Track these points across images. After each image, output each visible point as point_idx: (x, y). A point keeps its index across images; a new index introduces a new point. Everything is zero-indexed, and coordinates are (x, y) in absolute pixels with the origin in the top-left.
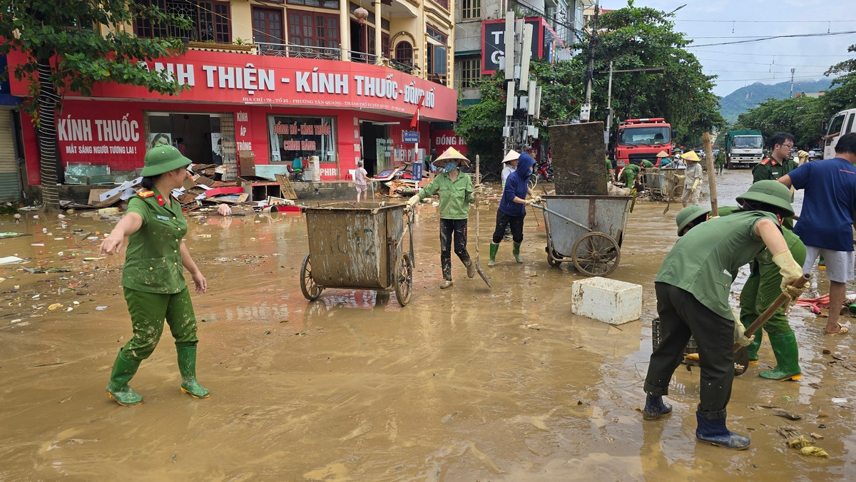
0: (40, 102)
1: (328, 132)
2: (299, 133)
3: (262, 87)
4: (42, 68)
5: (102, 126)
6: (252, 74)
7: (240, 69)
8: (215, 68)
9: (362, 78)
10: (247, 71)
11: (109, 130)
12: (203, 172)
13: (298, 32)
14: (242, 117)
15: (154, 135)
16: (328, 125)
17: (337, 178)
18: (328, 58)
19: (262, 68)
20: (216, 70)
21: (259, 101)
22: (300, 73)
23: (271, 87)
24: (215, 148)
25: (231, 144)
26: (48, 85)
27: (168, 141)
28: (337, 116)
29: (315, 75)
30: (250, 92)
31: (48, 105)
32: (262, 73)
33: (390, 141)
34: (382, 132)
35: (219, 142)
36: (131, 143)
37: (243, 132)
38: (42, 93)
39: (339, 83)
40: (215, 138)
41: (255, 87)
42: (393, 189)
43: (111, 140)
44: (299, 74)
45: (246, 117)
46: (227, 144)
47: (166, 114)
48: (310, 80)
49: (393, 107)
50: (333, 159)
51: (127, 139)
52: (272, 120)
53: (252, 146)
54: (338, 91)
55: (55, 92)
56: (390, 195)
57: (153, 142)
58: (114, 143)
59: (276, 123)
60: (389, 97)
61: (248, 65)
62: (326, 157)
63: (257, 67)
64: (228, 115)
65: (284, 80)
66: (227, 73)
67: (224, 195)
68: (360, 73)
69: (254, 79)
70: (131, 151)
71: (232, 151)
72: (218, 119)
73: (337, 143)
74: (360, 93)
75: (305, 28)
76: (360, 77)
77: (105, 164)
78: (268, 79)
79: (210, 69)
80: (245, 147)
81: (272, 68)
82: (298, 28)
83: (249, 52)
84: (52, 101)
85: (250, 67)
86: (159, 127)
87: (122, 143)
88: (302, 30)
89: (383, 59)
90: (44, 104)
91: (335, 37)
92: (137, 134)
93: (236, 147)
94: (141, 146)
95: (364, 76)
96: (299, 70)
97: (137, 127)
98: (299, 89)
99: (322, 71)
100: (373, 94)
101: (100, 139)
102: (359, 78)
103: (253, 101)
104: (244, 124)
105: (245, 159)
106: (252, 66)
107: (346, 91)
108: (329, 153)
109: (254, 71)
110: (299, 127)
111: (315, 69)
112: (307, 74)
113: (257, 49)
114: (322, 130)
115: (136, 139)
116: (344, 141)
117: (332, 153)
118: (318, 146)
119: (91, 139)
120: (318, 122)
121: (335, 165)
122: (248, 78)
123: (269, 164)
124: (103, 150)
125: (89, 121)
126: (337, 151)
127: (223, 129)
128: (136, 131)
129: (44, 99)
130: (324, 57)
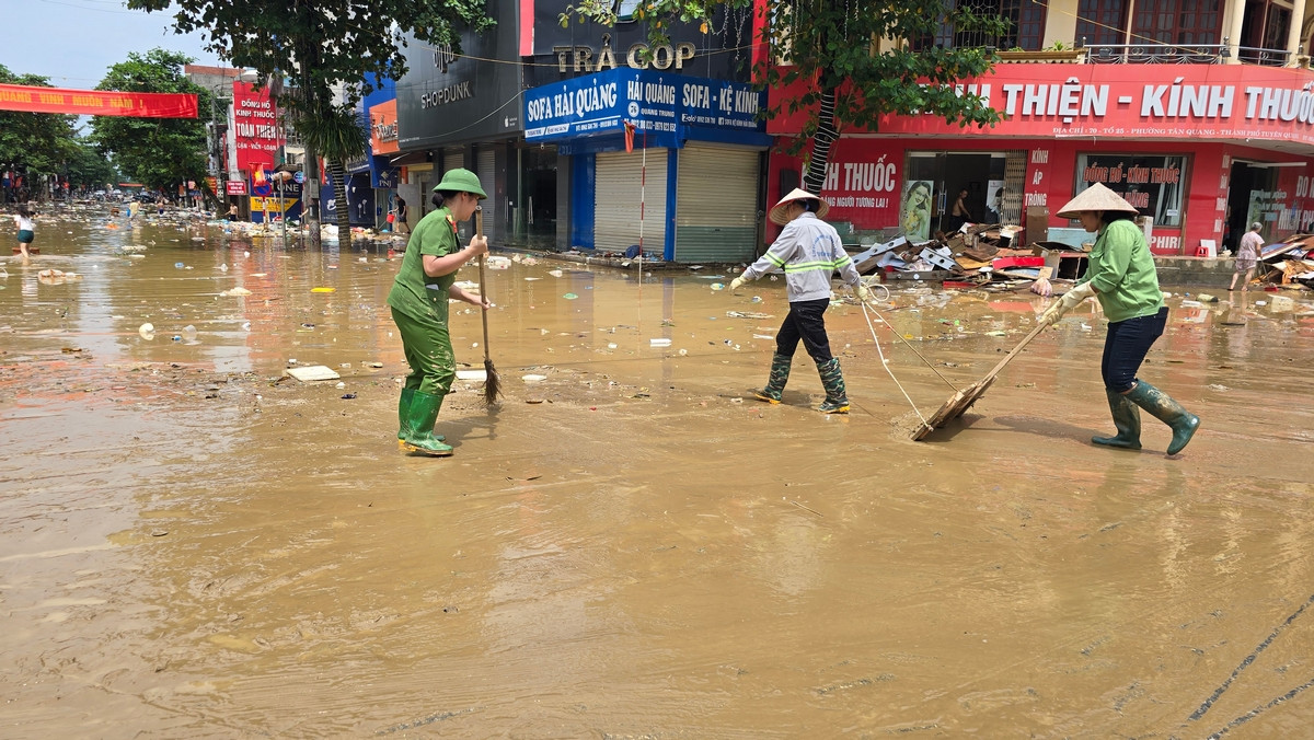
0: (816, 141)
1: (1174, 179)
2: (1124, 180)
3: (1086, 111)
4: (827, 99)
5: (852, 170)
6: (1074, 93)
7: (1058, 86)
8: (1020, 88)
9: (1260, 90)
10: (1067, 89)
11: (859, 177)
12: (984, 235)
13: (1149, 23)
14: (1040, 157)
15: (911, 183)
16: (1175, 167)
17: (1176, 252)
18: (1205, 61)
19: (1090, 82)
20: (1021, 89)
21: (1077, 132)
22: (1152, 87)
23: (1101, 110)
24: (991, 201)
25: (1016, 196)
26: (826, 120)
27: (929, 191)
28: (1193, 154)
29: (1176, 90)
30: (1066, 120)
31: (825, 145)
32: (1090, 90)
33: (1280, 195)
34: (1264, 180)
35: (999, 193)
36: (884, 193)
37: (1038, 178)
38: (819, 130)
39: (1216, 100)
40: (993, 187)
41: (1075, 112)
42: (1289, 274)
43: (859, 189)
44: (1149, 89)
45: (1046, 157)
46: (1009, 196)
47: (932, 155)
48: (1166, 97)
49: (1305, 138)
50: (1175, 221)
51: (878, 189)
52: (1083, 161)
53: (1047, 199)
54: (1213, 112)
55: (834, 129)
56: (1284, 285)
57: (909, 192)
58: (863, 193)
59: (1090, 165)
60: (1303, 119)
61: (1069, 80)
62: (1163, 218)
63: (1083, 82)
64: (1015, 154)
65: (1123, 99)
66: (1036, 93)
67: (1017, 268)
68: (1255, 83)
69: (1075, 100)
70: (882, 204)
71: (1017, 206)
72: (1002, 161)
73: (1187, 197)
74: (1251, 114)
75: (1162, 16)
76: (1253, 88)
77: (847, 220)
78: (1098, 99)
79: (1012, 89)
80: (1037, 200)
81: (1106, 82)
82: (1150, 17)
83: (1073, 61)
84: (829, 140)
85: (1073, 83)
86: (921, 171)
87: (873, 194)
88: (1156, 20)
89: (1300, 57)
90: (821, 144)
91: (1212, 26)
92: (893, 182)
93: (1022, 201)
94: (894, 198)
95: (1264, 86)
96: (1149, 83)
97: (894, 172)
98: (1146, 112)
99: (1189, 83)
100: (1274, 116)
101: (847, 188)
102: (1254, 91)
103: (1068, 133)
104: (1040, 167)
105: (1035, 219)
106: (1076, 80)
107: (1226, 112)
108: (1169, 213)
109: (1077, 88)
110: (1125, 170)
111: (1178, 80)
112: (1162, 89)
113: (1087, 56)
114: (1163, 175)
115: (889, 189)
116: (1198, 193)
117: (1174, 213)
118: (1153, 201)
119: (836, 189)
120: (1159, 163)
121: (1177, 232)
122: (1067, 99)
123: (1068, 226)
124: (848, 202)
125: (837, 165)
126: (1185, 209)
127: (1008, 174)
128: (892, 177)
129: (822, 137)
130: (1194, 60)
